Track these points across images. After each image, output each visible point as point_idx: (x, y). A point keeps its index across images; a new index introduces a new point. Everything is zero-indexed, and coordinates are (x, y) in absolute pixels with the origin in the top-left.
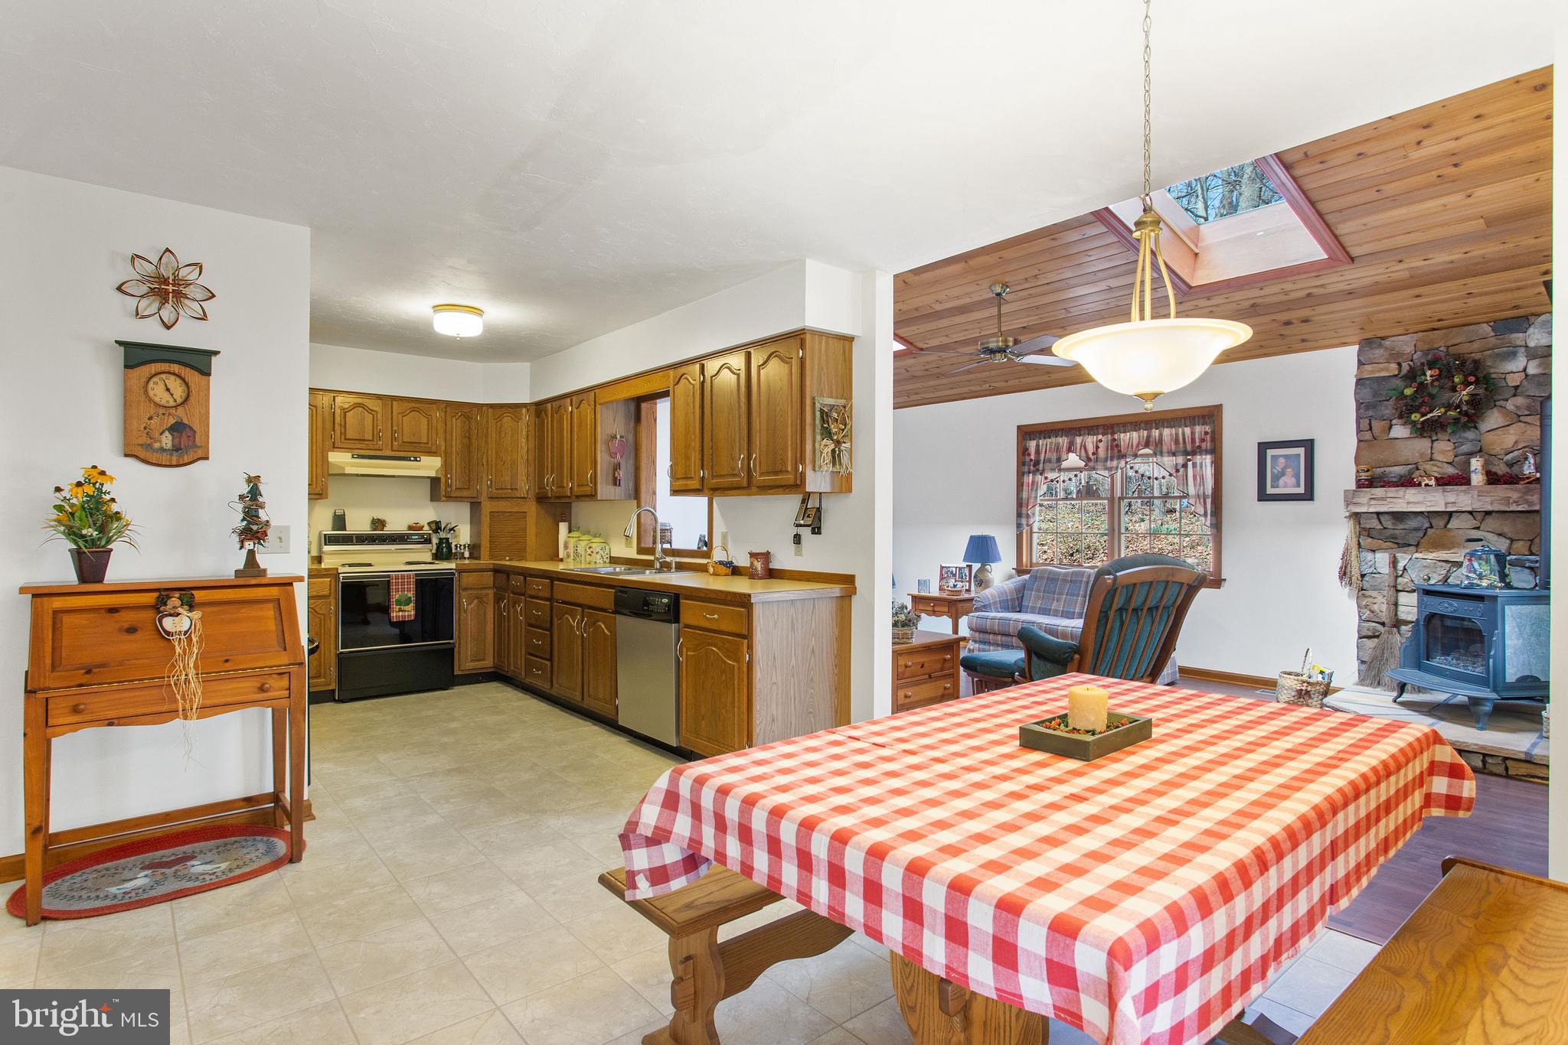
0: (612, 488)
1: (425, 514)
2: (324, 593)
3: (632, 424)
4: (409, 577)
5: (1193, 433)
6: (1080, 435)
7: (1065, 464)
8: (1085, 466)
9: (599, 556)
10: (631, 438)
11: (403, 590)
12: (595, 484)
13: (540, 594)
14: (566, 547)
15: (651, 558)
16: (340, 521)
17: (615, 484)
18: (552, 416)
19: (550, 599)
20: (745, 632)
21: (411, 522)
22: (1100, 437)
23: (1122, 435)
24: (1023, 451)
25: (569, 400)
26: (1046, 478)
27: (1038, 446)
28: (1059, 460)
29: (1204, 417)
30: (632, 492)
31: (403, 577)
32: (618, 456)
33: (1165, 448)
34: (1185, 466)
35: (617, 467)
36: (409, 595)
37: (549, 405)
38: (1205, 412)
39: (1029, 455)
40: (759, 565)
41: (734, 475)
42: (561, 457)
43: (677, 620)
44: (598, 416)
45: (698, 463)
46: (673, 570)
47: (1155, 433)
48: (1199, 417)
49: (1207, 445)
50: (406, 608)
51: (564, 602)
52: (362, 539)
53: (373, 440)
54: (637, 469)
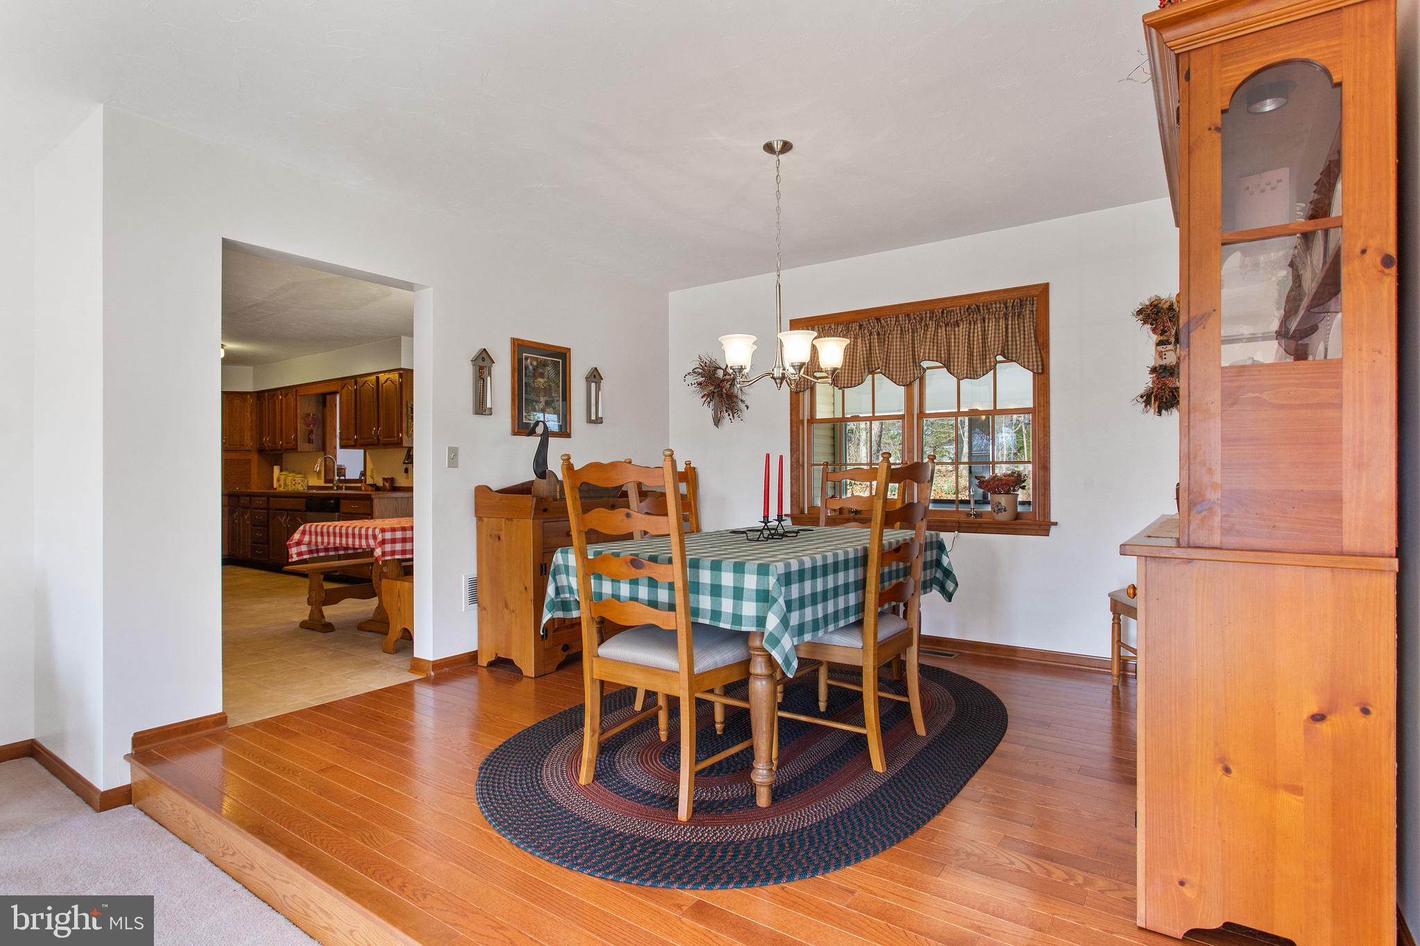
0: (307, 444)
3: (321, 408)
9: (300, 486)
10: (320, 416)
12: (297, 442)
13: (261, 506)
14: (278, 480)
15: (331, 485)
17: (309, 442)
18: (269, 400)
19: (268, 509)
20: (369, 512)
25: (279, 392)
30: (321, 447)
32: (312, 426)
35: (311, 432)
37: (266, 394)
40: (387, 485)
41: (371, 438)
42: (275, 425)
43: (339, 511)
44: (298, 403)
45: (354, 430)
46: (343, 490)
51: (276, 509)
54: (324, 433)
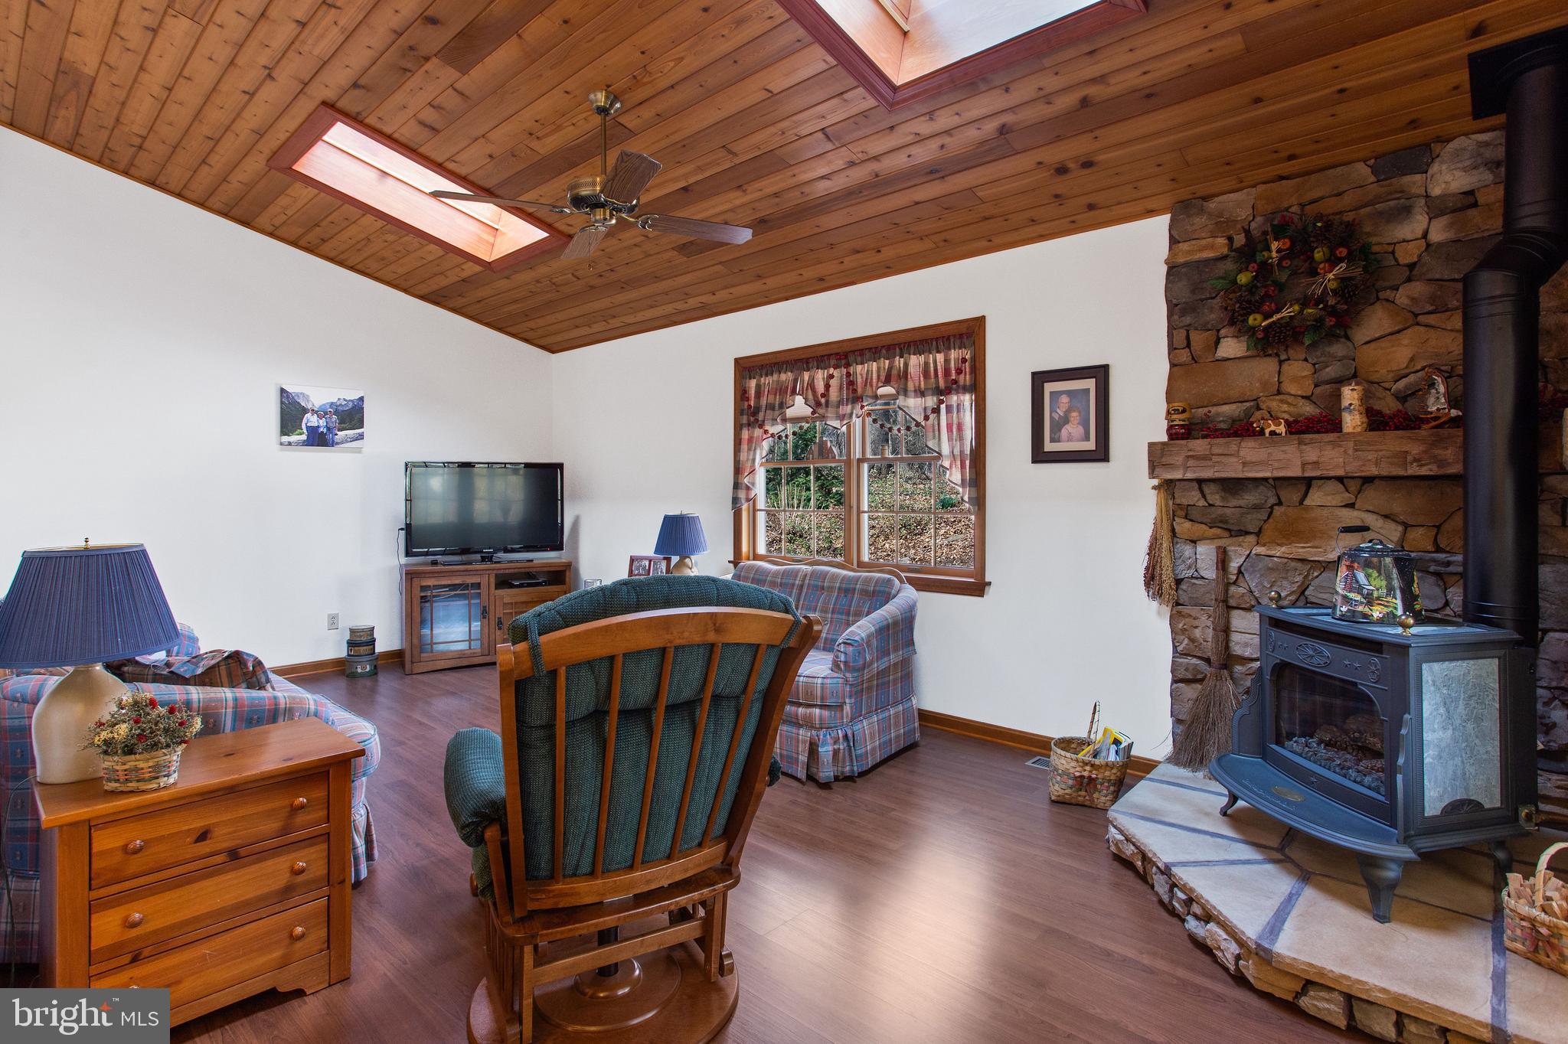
5: (947, 361)
6: (808, 370)
7: (790, 413)
8: (813, 413)
22: (831, 370)
23: (859, 367)
24: (741, 394)
26: (766, 432)
27: (758, 386)
28: (783, 406)
29: (961, 336)
33: (911, 386)
34: (936, 411)
38: (963, 329)
39: (748, 399)
47: (899, 362)
48: (954, 336)
49: (966, 379)
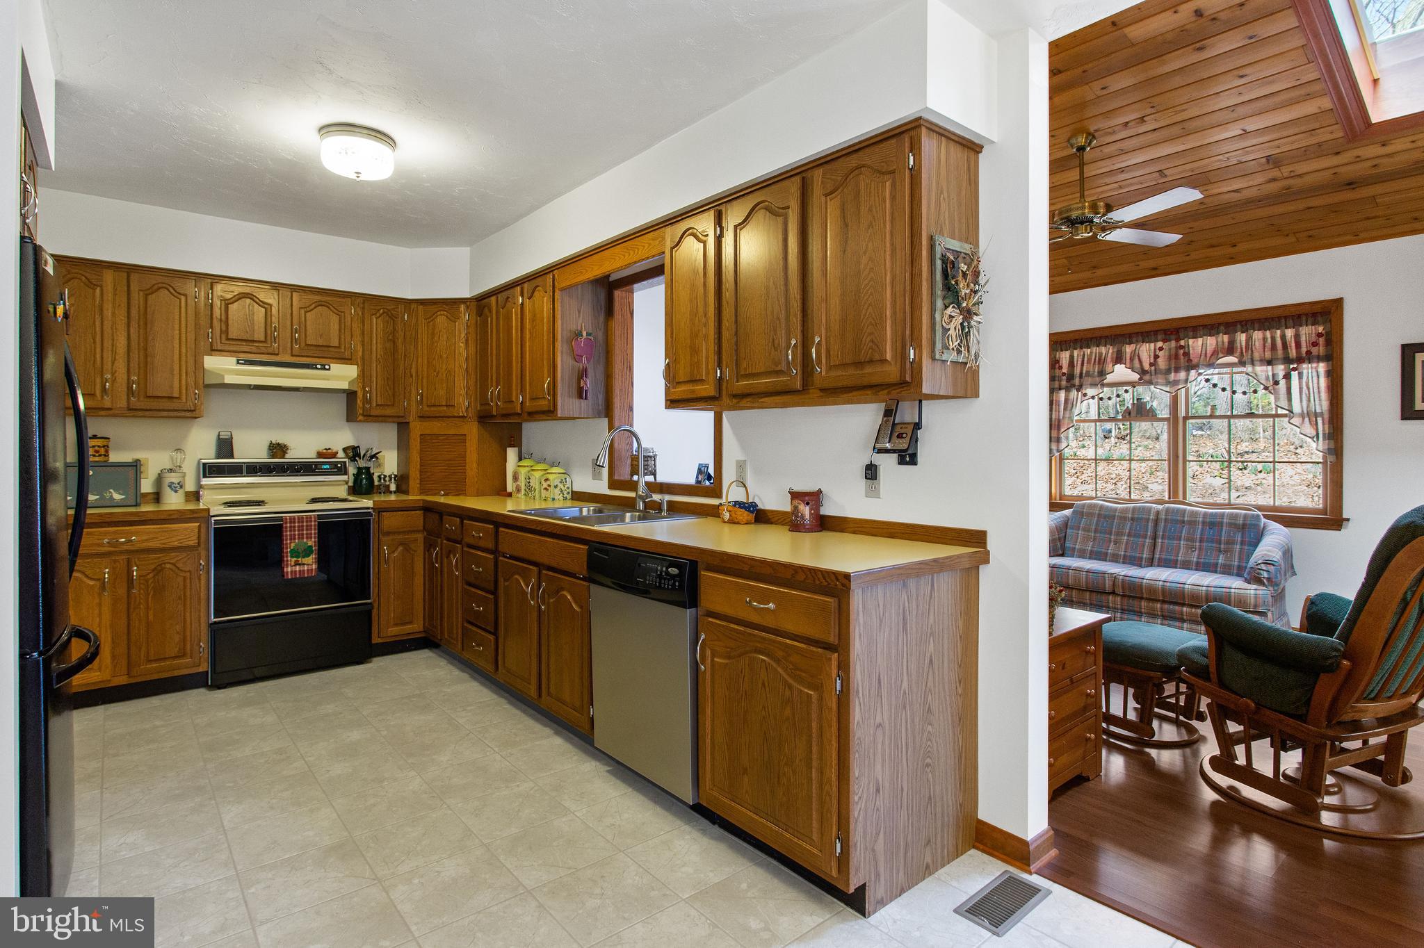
0: (576, 402)
1: (340, 438)
2: (191, 543)
3: (602, 318)
4: (309, 519)
5: (1297, 336)
6: (1130, 344)
7: (1110, 378)
8: (1140, 379)
9: (557, 491)
10: (600, 335)
11: (301, 537)
12: (554, 395)
13: (482, 544)
14: (516, 478)
15: (633, 495)
16: (225, 446)
17: (580, 397)
18: (497, 312)
19: (495, 551)
20: (832, 639)
21: (321, 448)
22: (1160, 344)
23: (1191, 341)
24: (1054, 364)
25: (519, 288)
26: (1085, 395)
27: (1072, 357)
28: (1102, 373)
29: (1314, 315)
30: (602, 408)
31: (301, 520)
32: (584, 359)
33: (1257, 356)
34: (1287, 377)
35: (583, 374)
36: (310, 543)
37: (493, 299)
38: (1318, 308)
39: (1061, 368)
40: (806, 511)
41: (778, 373)
42: (509, 351)
44: (558, 305)
45: (713, 358)
46: (664, 513)
47: (1241, 337)
48: (1307, 315)
49: (1321, 350)
50: (305, 560)
51: (512, 558)
52: (254, 469)
53: (265, 342)
54: (608, 377)
